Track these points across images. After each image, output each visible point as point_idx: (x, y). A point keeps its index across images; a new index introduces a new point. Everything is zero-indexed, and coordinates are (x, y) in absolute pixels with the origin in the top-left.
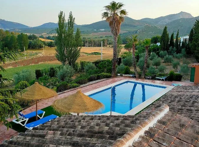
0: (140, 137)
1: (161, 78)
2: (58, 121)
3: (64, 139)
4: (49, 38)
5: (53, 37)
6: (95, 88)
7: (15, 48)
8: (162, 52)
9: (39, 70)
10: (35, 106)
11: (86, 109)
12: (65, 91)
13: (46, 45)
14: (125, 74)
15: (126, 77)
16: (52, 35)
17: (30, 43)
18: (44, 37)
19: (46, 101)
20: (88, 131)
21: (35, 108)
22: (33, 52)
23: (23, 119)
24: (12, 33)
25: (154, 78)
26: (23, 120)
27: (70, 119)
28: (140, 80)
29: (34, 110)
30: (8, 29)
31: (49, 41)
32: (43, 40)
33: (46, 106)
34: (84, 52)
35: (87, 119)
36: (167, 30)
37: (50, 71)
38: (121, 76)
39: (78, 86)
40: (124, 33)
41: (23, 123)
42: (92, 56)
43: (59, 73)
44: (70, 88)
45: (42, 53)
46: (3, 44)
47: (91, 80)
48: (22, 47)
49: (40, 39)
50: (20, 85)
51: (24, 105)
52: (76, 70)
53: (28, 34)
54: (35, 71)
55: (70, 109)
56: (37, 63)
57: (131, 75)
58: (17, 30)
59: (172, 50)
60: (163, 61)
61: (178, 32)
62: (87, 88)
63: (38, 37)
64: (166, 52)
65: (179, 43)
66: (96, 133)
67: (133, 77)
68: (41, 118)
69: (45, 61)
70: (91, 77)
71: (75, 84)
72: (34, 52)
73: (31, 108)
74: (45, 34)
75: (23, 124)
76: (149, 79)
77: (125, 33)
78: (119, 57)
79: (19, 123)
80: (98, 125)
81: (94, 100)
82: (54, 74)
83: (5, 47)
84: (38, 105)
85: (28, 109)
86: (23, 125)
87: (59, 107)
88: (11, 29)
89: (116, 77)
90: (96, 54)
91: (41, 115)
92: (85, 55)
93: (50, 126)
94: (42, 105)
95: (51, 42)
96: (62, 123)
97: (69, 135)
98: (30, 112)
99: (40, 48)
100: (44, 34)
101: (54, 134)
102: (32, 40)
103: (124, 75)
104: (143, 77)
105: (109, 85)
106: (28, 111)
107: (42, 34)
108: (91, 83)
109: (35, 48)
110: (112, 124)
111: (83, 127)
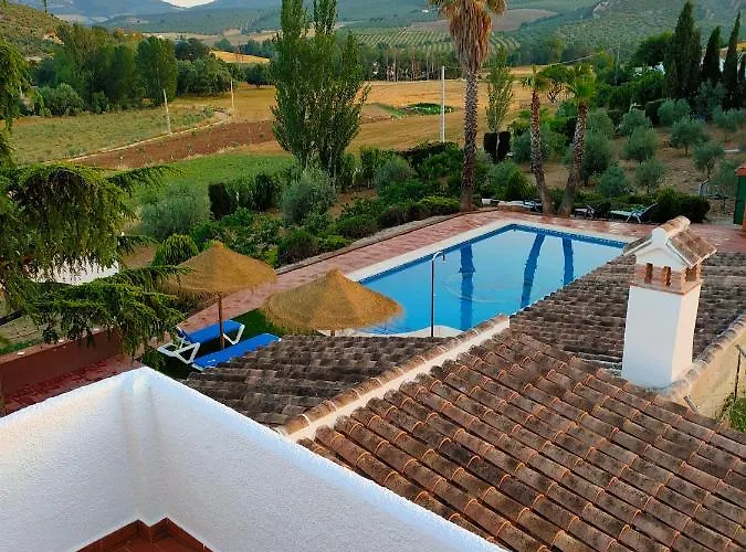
0: (419, 377)
1: (629, 214)
2: (274, 349)
3: (282, 384)
4: (248, 49)
5: (265, 43)
6: (401, 251)
7: (132, 95)
8: (668, 104)
9: (223, 186)
10: (215, 308)
11: (352, 321)
12: (304, 262)
13: (240, 78)
14: (508, 199)
15: (509, 209)
16: (260, 39)
17: (184, 75)
18: (234, 44)
19: (247, 294)
20: (333, 370)
21: (214, 315)
22: (197, 105)
23: (184, 346)
24: (116, 35)
25: (603, 214)
26: (187, 348)
27: (301, 344)
28: (555, 220)
29: (214, 321)
30: (101, 20)
31: (252, 60)
32: (228, 57)
33: (245, 309)
34: (380, 102)
35: (339, 344)
36: (694, 14)
37: (258, 187)
38: (494, 204)
39: (343, 245)
40: (538, 21)
41: (187, 355)
42: (409, 118)
43: (288, 195)
44: (321, 251)
45: (229, 110)
46: (89, 80)
47: (389, 221)
48: (157, 90)
49: (218, 54)
50: (168, 246)
51: (188, 305)
52: (347, 180)
53: (174, 37)
54: (206, 190)
55: (308, 320)
56: (213, 150)
57: (529, 204)
58: (134, 21)
59: (710, 94)
60: (667, 138)
61: (737, 24)
62: (372, 251)
63: (211, 45)
64: (683, 103)
65: (738, 68)
66: (348, 372)
67: (533, 210)
68: (233, 343)
69: (241, 143)
70: (389, 214)
71: (336, 239)
72: (201, 105)
73: (203, 313)
74: (234, 36)
75: (188, 359)
76: (586, 216)
77: (545, 19)
78: (503, 128)
79: (176, 354)
80: (357, 357)
81: (378, 296)
82: (269, 197)
83: (98, 91)
84: (223, 306)
85: (196, 316)
86: (188, 362)
87: (279, 314)
88: (112, 17)
89: (474, 210)
90: (426, 113)
91: (233, 335)
92: (384, 113)
93: (256, 360)
94: (236, 307)
95: (259, 68)
96: (283, 355)
97: (295, 376)
98: (202, 326)
99: (221, 89)
100: (232, 32)
101: (264, 375)
102: (188, 62)
103: (502, 203)
104: (567, 209)
105: (447, 240)
106: (196, 323)
107: (226, 34)
108: (388, 232)
109: (203, 91)
110: (385, 355)
111: (324, 362)
